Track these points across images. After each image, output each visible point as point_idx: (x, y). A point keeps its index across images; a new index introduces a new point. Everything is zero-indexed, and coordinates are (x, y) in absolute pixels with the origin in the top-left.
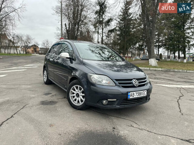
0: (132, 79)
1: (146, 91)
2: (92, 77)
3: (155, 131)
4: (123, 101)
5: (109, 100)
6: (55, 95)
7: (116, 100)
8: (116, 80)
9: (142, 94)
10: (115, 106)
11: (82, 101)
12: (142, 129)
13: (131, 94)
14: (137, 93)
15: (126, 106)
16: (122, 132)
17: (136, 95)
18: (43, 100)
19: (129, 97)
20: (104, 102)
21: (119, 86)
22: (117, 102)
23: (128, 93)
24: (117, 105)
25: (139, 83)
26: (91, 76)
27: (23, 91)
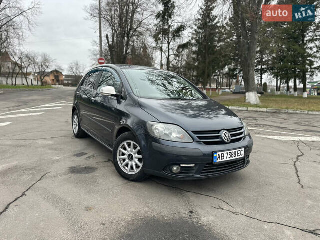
0: (220, 131)
1: (243, 149)
2: (154, 128)
3: (258, 217)
4: (206, 167)
5: (182, 165)
6: (94, 156)
7: (193, 165)
8: (193, 132)
9: (237, 154)
10: (193, 176)
11: (138, 167)
12: (237, 214)
13: (219, 155)
14: (229, 154)
15: (211, 175)
16: (205, 219)
17: (226, 157)
18: (73, 166)
19: (215, 160)
20: (175, 169)
21: (199, 143)
22: (196, 169)
23: (213, 153)
24: (195, 174)
25: (232, 136)
26: (152, 125)
27: (39, 149)
